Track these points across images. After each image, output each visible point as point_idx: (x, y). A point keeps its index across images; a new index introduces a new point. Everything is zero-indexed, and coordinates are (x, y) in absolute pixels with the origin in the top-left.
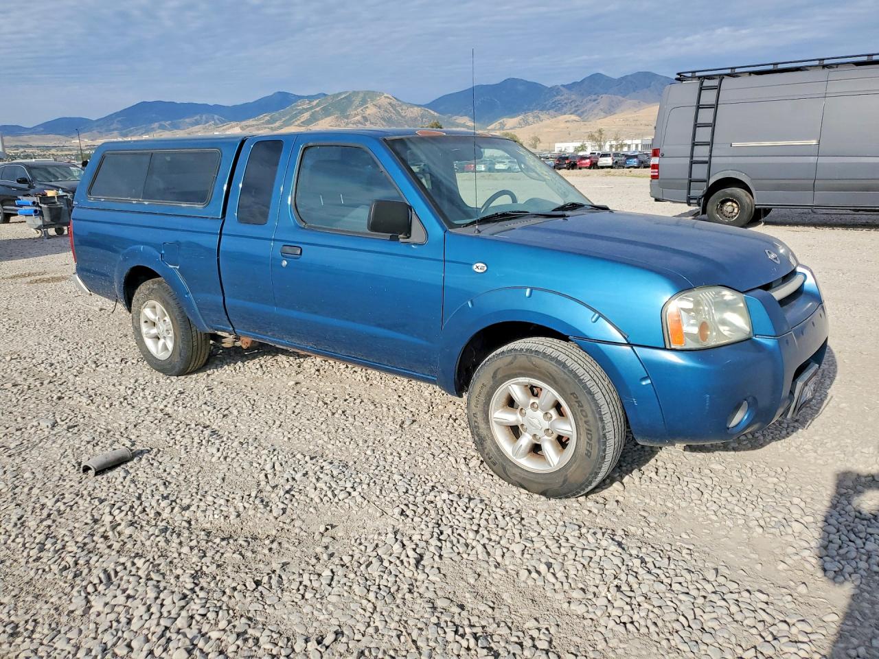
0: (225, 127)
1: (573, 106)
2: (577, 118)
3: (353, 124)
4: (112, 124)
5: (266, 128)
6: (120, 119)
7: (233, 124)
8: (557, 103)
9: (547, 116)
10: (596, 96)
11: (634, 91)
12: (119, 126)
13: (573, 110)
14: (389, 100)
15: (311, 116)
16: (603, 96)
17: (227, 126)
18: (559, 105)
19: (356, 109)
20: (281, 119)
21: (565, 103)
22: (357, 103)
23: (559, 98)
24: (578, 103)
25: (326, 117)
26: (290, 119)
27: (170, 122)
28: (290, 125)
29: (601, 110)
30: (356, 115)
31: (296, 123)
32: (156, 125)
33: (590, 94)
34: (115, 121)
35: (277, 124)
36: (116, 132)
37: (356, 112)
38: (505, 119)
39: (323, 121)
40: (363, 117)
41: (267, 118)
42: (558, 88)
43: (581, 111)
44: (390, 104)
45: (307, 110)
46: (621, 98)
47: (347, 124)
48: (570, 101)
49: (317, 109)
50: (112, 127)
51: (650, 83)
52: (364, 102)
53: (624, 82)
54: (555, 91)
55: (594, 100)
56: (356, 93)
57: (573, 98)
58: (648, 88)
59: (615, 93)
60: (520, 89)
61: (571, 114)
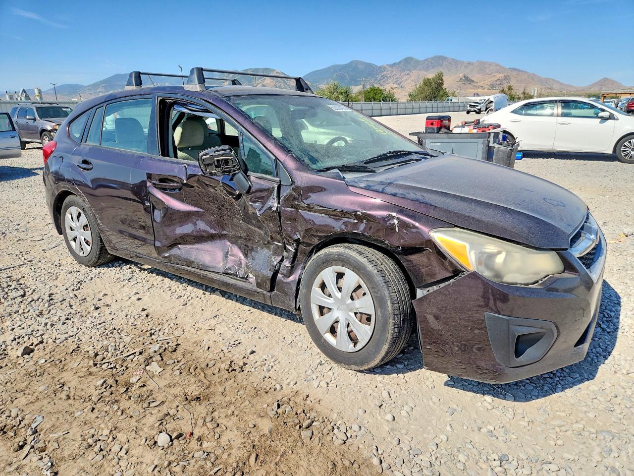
2: (398, 86)
4: (98, 88)
6: (103, 85)
8: (384, 76)
10: (409, 72)
11: (433, 68)
12: (103, 90)
13: (394, 81)
16: (414, 71)
18: (386, 78)
21: (390, 77)
23: (385, 73)
24: (398, 76)
29: (413, 80)
33: (404, 70)
34: (100, 87)
36: (101, 94)
37: (258, 82)
40: (263, 85)
42: (385, 67)
43: (400, 81)
46: (425, 73)
48: (392, 75)
50: (98, 90)
51: (443, 63)
53: (426, 62)
54: (382, 69)
55: (408, 74)
56: (257, 70)
57: (394, 73)
58: (441, 66)
59: (420, 70)
60: (361, 67)
61: (394, 83)
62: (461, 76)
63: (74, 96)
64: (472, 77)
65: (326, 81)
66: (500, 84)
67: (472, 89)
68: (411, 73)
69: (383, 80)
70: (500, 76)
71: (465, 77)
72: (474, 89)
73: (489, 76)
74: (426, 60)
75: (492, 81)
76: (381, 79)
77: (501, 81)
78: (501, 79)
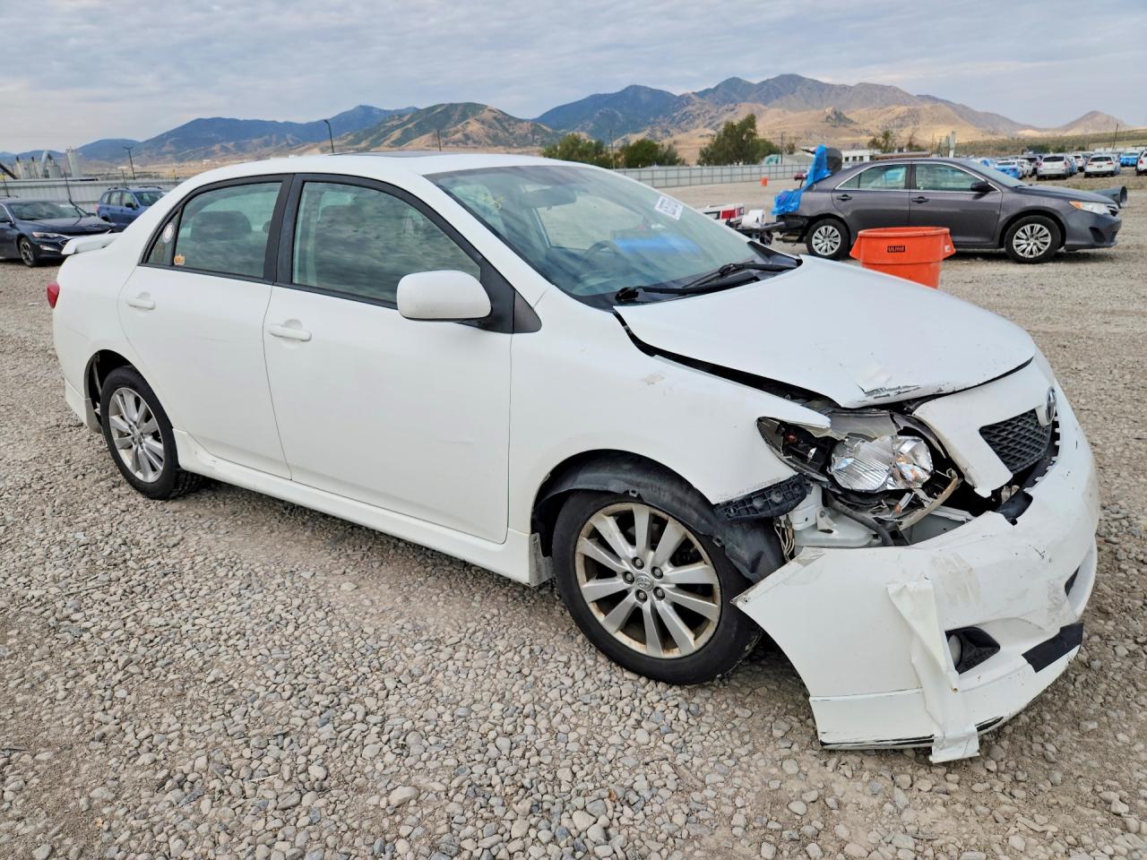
0: (300, 149)
1: (707, 117)
2: (713, 132)
3: (453, 143)
4: (164, 146)
5: (350, 149)
6: (173, 139)
7: (311, 145)
8: (687, 114)
9: (678, 130)
10: (733, 105)
11: (777, 98)
12: (173, 149)
13: (708, 122)
14: (493, 114)
15: (402, 134)
16: (742, 104)
17: (304, 148)
18: (691, 117)
19: (455, 125)
20: (366, 138)
21: (699, 115)
22: (456, 117)
23: (690, 108)
24: (713, 114)
25: (420, 135)
26: (378, 138)
27: (232, 143)
28: (379, 145)
30: (457, 132)
31: (385, 143)
32: (217, 147)
33: (725, 102)
34: (167, 143)
35: (363, 144)
36: (169, 156)
37: (455, 129)
38: (629, 135)
39: (418, 140)
40: (465, 135)
41: (350, 137)
42: (689, 97)
43: (717, 122)
44: (495, 118)
45: (397, 127)
46: (763, 107)
47: (446, 143)
48: (703, 111)
49: (410, 126)
50: (164, 149)
51: (796, 88)
52: (464, 116)
53: (765, 88)
54: (685, 100)
55: (732, 110)
56: (453, 106)
57: (707, 107)
58: (792, 93)
59: (755, 101)
60: (644, 98)
61: (705, 127)
62: (829, 110)
63: (120, 160)
64: (848, 113)
65: (580, 125)
66: (901, 126)
67: (847, 135)
68: (737, 109)
69: (685, 122)
70: (900, 110)
71: (835, 113)
72: (852, 136)
73: (879, 112)
74: (764, 83)
75: (885, 119)
76: (682, 120)
77: (903, 119)
78: (901, 116)
